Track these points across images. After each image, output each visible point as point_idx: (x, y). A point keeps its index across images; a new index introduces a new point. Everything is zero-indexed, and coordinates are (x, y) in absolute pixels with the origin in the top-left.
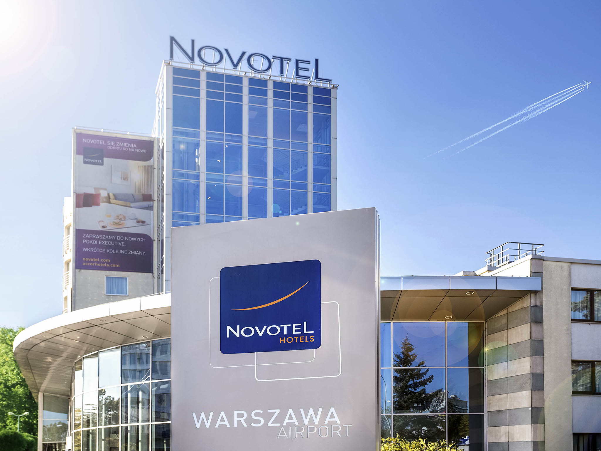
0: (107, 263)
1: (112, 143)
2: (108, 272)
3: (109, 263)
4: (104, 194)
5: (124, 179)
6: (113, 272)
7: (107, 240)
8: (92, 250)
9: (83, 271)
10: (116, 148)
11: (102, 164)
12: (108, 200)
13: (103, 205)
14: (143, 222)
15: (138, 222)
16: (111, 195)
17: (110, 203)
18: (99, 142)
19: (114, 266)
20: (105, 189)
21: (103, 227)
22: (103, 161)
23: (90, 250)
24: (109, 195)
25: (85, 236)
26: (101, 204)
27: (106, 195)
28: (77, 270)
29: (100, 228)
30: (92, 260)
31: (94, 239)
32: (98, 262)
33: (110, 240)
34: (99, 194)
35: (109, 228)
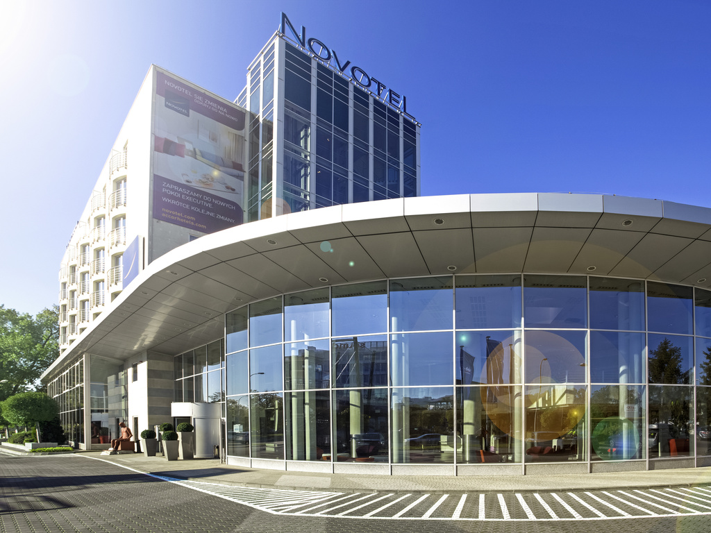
0: (192, 221)
1: (200, 98)
2: (192, 230)
3: (195, 222)
4: (189, 147)
5: (213, 140)
7: (191, 196)
8: (174, 202)
9: (162, 222)
10: (205, 105)
11: (188, 116)
12: (194, 155)
13: (188, 159)
14: (233, 190)
15: (228, 188)
16: (197, 150)
17: (196, 158)
18: (185, 91)
19: (200, 225)
20: (191, 143)
21: (188, 181)
22: (188, 112)
23: (171, 201)
24: (194, 149)
25: (166, 185)
26: (185, 156)
28: (155, 220)
29: (183, 182)
30: (174, 213)
31: (176, 191)
32: (180, 217)
33: (196, 197)
34: (184, 146)
35: (193, 185)
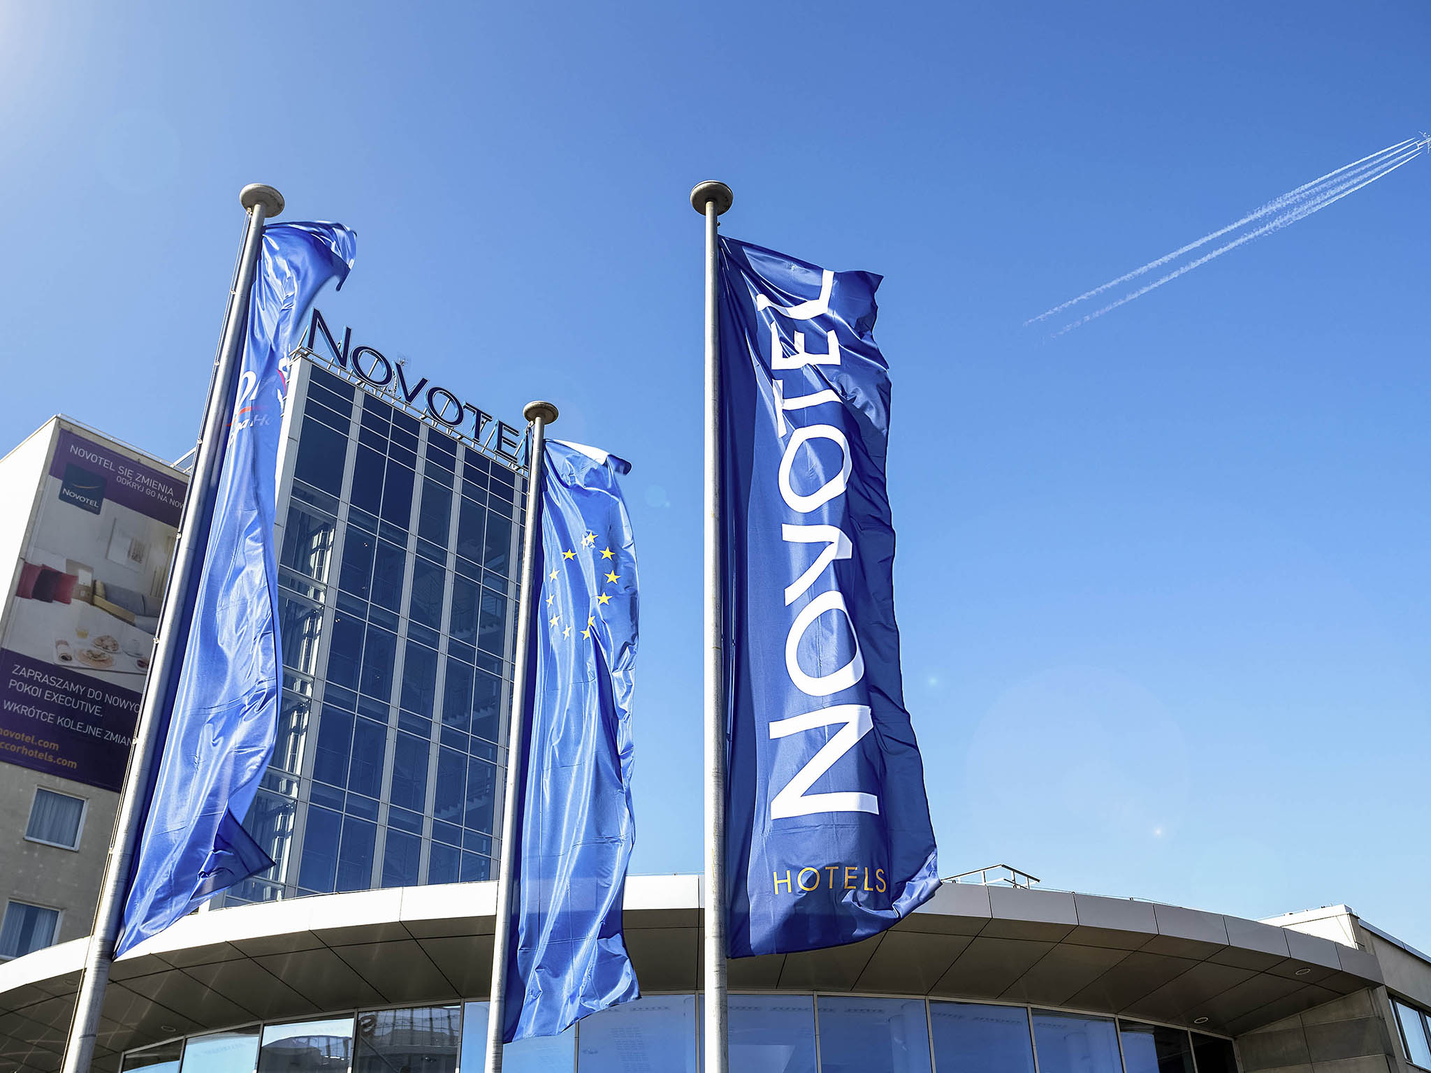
0: (50, 751)
1: (128, 472)
2: (45, 776)
3: (56, 755)
4: (84, 578)
5: (135, 558)
6: (58, 779)
7: (65, 692)
8: (25, 710)
10: (134, 485)
11: (97, 511)
12: (90, 596)
13: (77, 604)
15: (142, 663)
16: (98, 584)
17: (92, 604)
18: (103, 461)
19: (65, 762)
20: (90, 569)
21: (64, 658)
22: (100, 504)
23: (20, 708)
24: (94, 583)
25: (18, 671)
26: (73, 600)
27: (89, 584)
29: (56, 661)
30: (18, 736)
31: (36, 683)
32: (30, 746)
33: (72, 694)
34: (75, 578)
35: (75, 664)
